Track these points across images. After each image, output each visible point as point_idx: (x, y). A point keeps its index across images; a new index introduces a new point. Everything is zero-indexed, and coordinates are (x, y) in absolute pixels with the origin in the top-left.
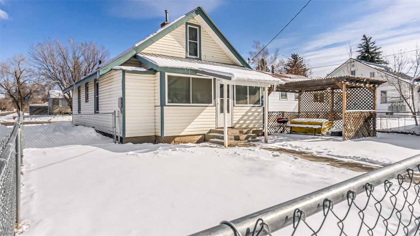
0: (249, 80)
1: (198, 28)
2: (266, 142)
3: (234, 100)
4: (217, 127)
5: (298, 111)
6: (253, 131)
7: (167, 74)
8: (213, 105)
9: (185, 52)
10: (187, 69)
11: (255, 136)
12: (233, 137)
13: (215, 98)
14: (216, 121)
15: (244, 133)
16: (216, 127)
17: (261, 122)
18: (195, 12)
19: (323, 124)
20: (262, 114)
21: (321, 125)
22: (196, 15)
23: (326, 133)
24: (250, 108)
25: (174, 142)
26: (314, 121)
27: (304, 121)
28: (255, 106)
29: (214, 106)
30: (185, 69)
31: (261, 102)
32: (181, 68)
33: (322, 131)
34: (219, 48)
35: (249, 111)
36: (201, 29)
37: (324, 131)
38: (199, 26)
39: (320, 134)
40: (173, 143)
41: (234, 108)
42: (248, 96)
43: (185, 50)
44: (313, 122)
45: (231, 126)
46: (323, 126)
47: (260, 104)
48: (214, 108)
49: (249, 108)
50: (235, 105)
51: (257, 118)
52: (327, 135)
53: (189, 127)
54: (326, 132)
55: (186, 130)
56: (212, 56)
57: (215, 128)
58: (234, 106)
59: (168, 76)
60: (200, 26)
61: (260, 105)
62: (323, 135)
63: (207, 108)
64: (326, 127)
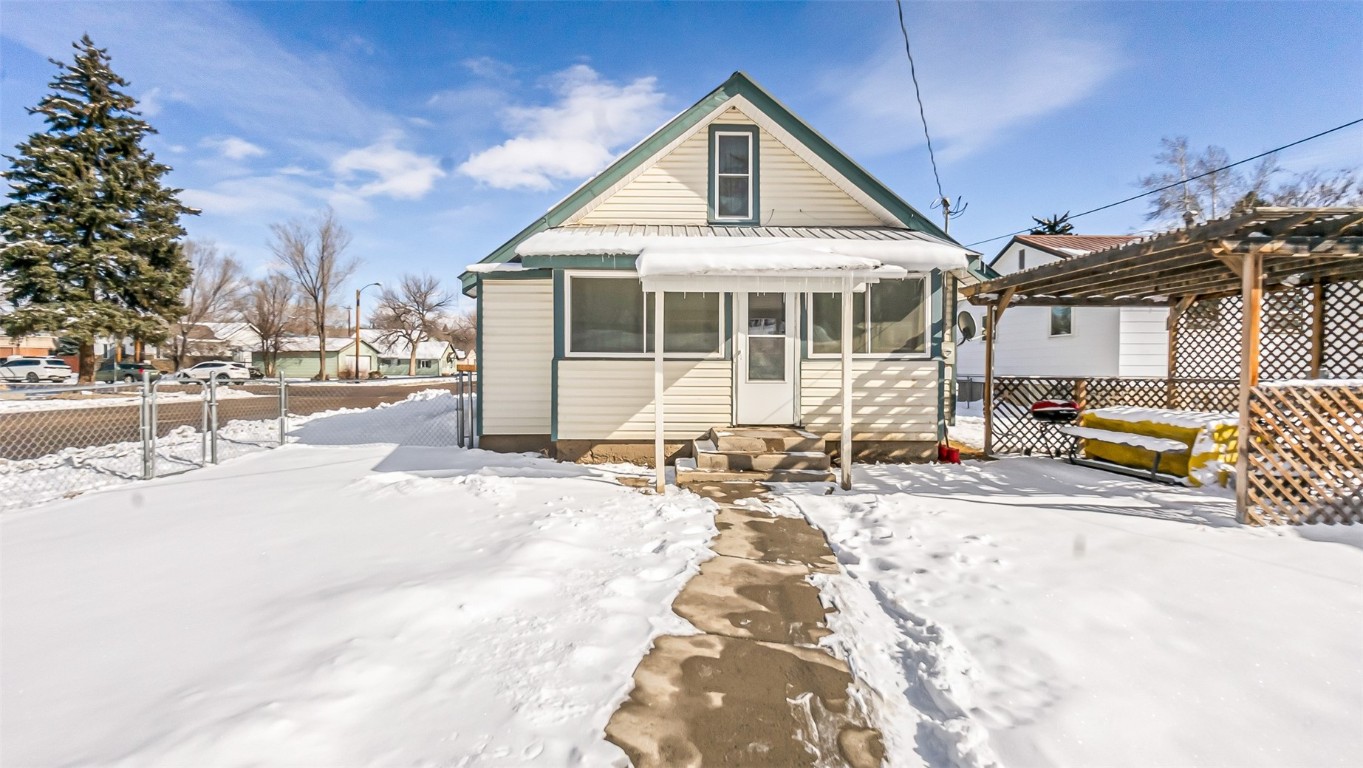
0: (708, 274)
1: (750, 134)
2: (846, 487)
3: (804, 336)
4: (734, 424)
5: (1165, 375)
6: (827, 442)
7: (568, 274)
8: (721, 354)
9: (705, 208)
10: (606, 255)
11: (820, 459)
12: (724, 459)
13: (729, 335)
14: (732, 405)
15: (786, 448)
16: (732, 423)
17: (927, 414)
18: (722, 89)
19: (1200, 437)
20: (934, 384)
21: (1191, 443)
22: (727, 97)
23: (1210, 475)
24: (877, 365)
25: (592, 456)
26: (1163, 422)
27: (1126, 419)
28: (898, 360)
29: (724, 359)
30: (600, 256)
31: (928, 345)
32: (589, 255)
33: (1191, 466)
34: (828, 182)
35: (874, 374)
36: (761, 136)
37: (1201, 466)
38: (754, 126)
39: (1184, 480)
40: (589, 459)
41: (805, 365)
42: (869, 325)
43: (706, 203)
44: (1159, 424)
45: (791, 422)
46: (1197, 445)
47: (923, 351)
48: (728, 364)
49: (871, 365)
50: (811, 355)
51: (910, 400)
52: (1216, 487)
53: (638, 417)
54: (1216, 473)
55: (626, 426)
56: (798, 209)
57: (729, 425)
58: (804, 357)
59: (574, 280)
60: (758, 128)
61: (928, 355)
62: (1196, 484)
63: (700, 365)
64: (1214, 448)
